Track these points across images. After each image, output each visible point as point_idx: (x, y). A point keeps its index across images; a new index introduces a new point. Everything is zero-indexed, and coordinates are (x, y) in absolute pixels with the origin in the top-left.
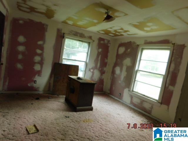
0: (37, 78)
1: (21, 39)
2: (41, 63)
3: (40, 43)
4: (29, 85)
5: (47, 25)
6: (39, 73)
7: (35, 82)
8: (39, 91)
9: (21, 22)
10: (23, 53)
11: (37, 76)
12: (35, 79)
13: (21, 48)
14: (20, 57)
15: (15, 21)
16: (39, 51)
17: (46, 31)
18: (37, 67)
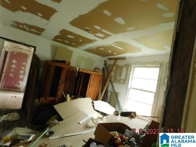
0: (20, 82)
1: (14, 61)
2: (24, 74)
3: (24, 64)
4: (16, 86)
5: (29, 55)
6: (22, 80)
7: (19, 84)
8: (21, 89)
9: (15, 53)
10: (14, 69)
11: (20, 81)
12: (19, 83)
13: (14, 66)
14: (13, 70)
15: (12, 53)
16: (23, 68)
17: (28, 58)
18: (21, 76)
